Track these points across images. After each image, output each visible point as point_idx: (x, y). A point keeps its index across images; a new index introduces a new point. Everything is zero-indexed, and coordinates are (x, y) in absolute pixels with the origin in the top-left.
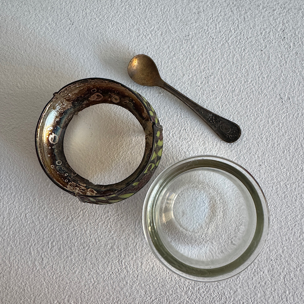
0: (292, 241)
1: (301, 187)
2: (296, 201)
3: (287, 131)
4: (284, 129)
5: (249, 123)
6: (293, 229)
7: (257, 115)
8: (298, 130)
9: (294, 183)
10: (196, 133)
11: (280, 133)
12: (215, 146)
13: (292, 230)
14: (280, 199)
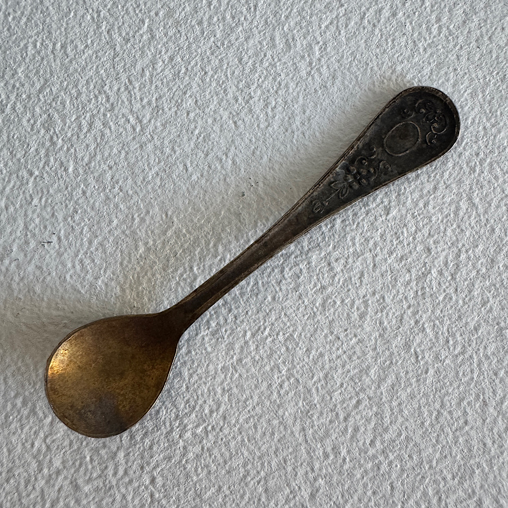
0: (344, 459)
1: (384, 268)
2: (362, 316)
3: (339, 74)
4: (328, 67)
5: (205, 47)
6: (349, 415)
7: (233, 18)
8: (376, 68)
9: (356, 255)
10: (23, 85)
11: (313, 79)
12: (85, 130)
13: (346, 419)
14: (309, 311)
